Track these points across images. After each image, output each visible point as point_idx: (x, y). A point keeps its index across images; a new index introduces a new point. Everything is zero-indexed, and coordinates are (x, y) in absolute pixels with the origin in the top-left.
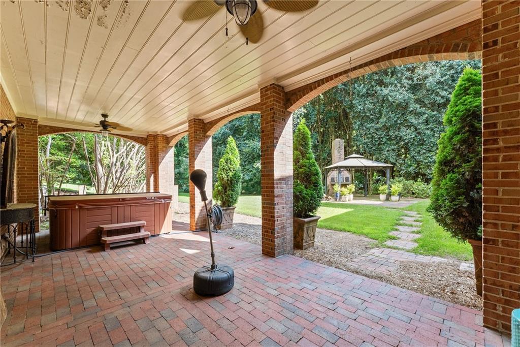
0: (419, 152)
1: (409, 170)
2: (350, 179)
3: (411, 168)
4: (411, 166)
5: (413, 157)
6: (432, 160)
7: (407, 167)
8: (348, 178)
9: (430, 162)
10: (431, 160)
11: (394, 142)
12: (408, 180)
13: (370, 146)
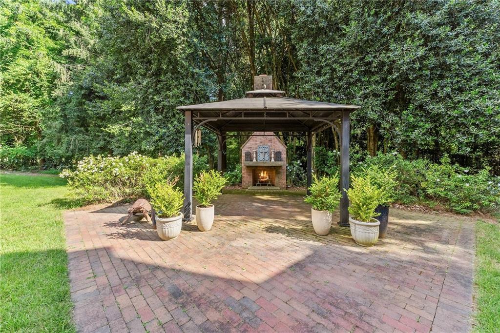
0: (434, 95)
1: (412, 137)
2: (284, 156)
3: (416, 132)
4: (414, 127)
5: (421, 107)
6: (472, 109)
7: (406, 131)
8: (280, 153)
9: (465, 117)
10: (468, 111)
11: (377, 78)
12: (411, 160)
13: (327, 89)
